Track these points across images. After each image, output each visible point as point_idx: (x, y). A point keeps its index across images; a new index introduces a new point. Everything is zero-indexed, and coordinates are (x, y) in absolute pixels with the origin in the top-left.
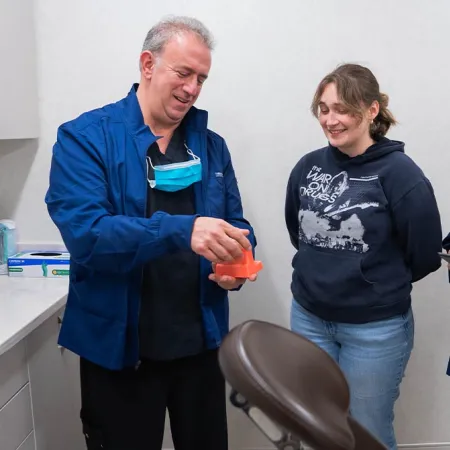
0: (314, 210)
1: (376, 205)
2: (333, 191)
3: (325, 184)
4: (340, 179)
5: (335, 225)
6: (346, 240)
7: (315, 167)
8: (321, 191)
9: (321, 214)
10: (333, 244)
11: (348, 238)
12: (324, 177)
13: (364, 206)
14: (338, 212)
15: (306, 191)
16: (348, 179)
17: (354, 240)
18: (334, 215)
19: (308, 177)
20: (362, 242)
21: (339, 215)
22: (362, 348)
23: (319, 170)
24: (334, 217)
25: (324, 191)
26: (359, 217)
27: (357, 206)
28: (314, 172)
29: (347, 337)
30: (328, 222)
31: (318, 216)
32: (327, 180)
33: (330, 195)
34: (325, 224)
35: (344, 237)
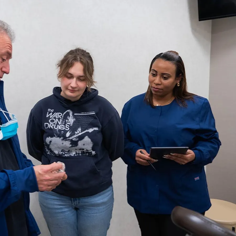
0: (59, 136)
1: (96, 129)
2: (66, 123)
3: (59, 119)
4: (68, 114)
5: (74, 143)
6: (82, 150)
7: (49, 110)
8: (58, 124)
9: (65, 138)
10: (73, 154)
11: (83, 149)
12: (57, 115)
13: (91, 130)
14: (75, 136)
15: (49, 126)
16: (73, 114)
17: (87, 150)
18: (74, 138)
19: (47, 116)
20: (91, 151)
21: (76, 138)
22: (95, 208)
23: (52, 111)
24: (74, 139)
25: (60, 123)
26: (89, 137)
27: (87, 131)
28: (50, 113)
29: (86, 204)
30: (70, 143)
31: (63, 140)
32: (60, 116)
33: (65, 125)
34: (67, 144)
35: (80, 149)
